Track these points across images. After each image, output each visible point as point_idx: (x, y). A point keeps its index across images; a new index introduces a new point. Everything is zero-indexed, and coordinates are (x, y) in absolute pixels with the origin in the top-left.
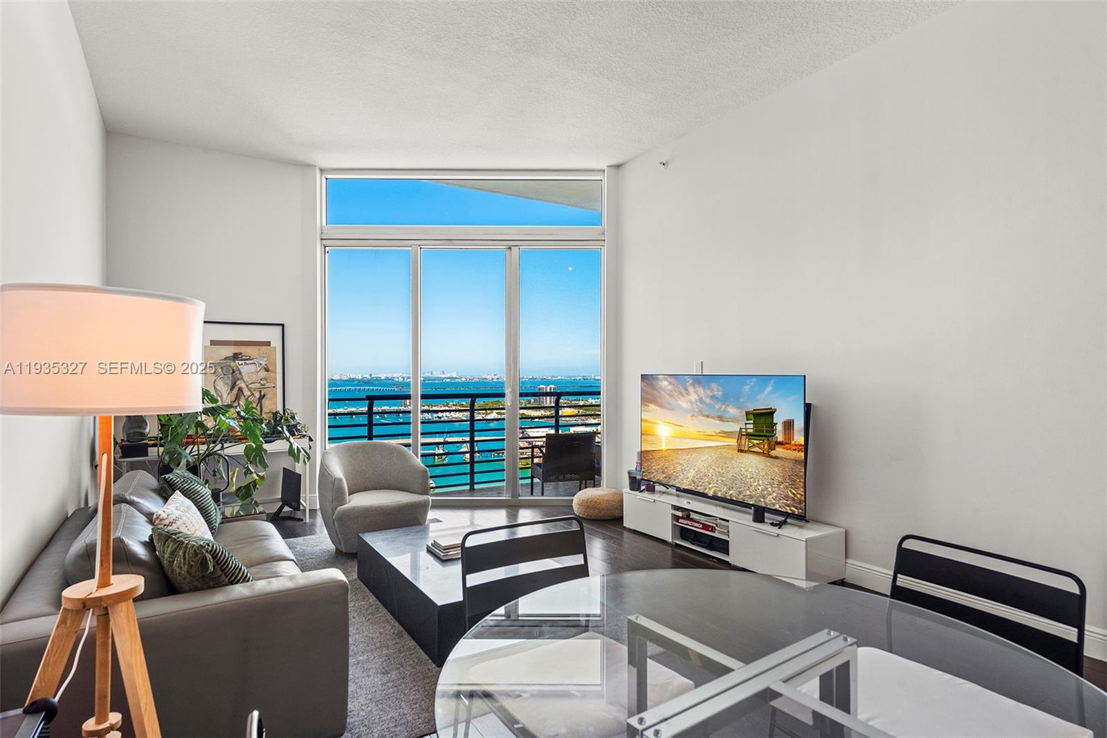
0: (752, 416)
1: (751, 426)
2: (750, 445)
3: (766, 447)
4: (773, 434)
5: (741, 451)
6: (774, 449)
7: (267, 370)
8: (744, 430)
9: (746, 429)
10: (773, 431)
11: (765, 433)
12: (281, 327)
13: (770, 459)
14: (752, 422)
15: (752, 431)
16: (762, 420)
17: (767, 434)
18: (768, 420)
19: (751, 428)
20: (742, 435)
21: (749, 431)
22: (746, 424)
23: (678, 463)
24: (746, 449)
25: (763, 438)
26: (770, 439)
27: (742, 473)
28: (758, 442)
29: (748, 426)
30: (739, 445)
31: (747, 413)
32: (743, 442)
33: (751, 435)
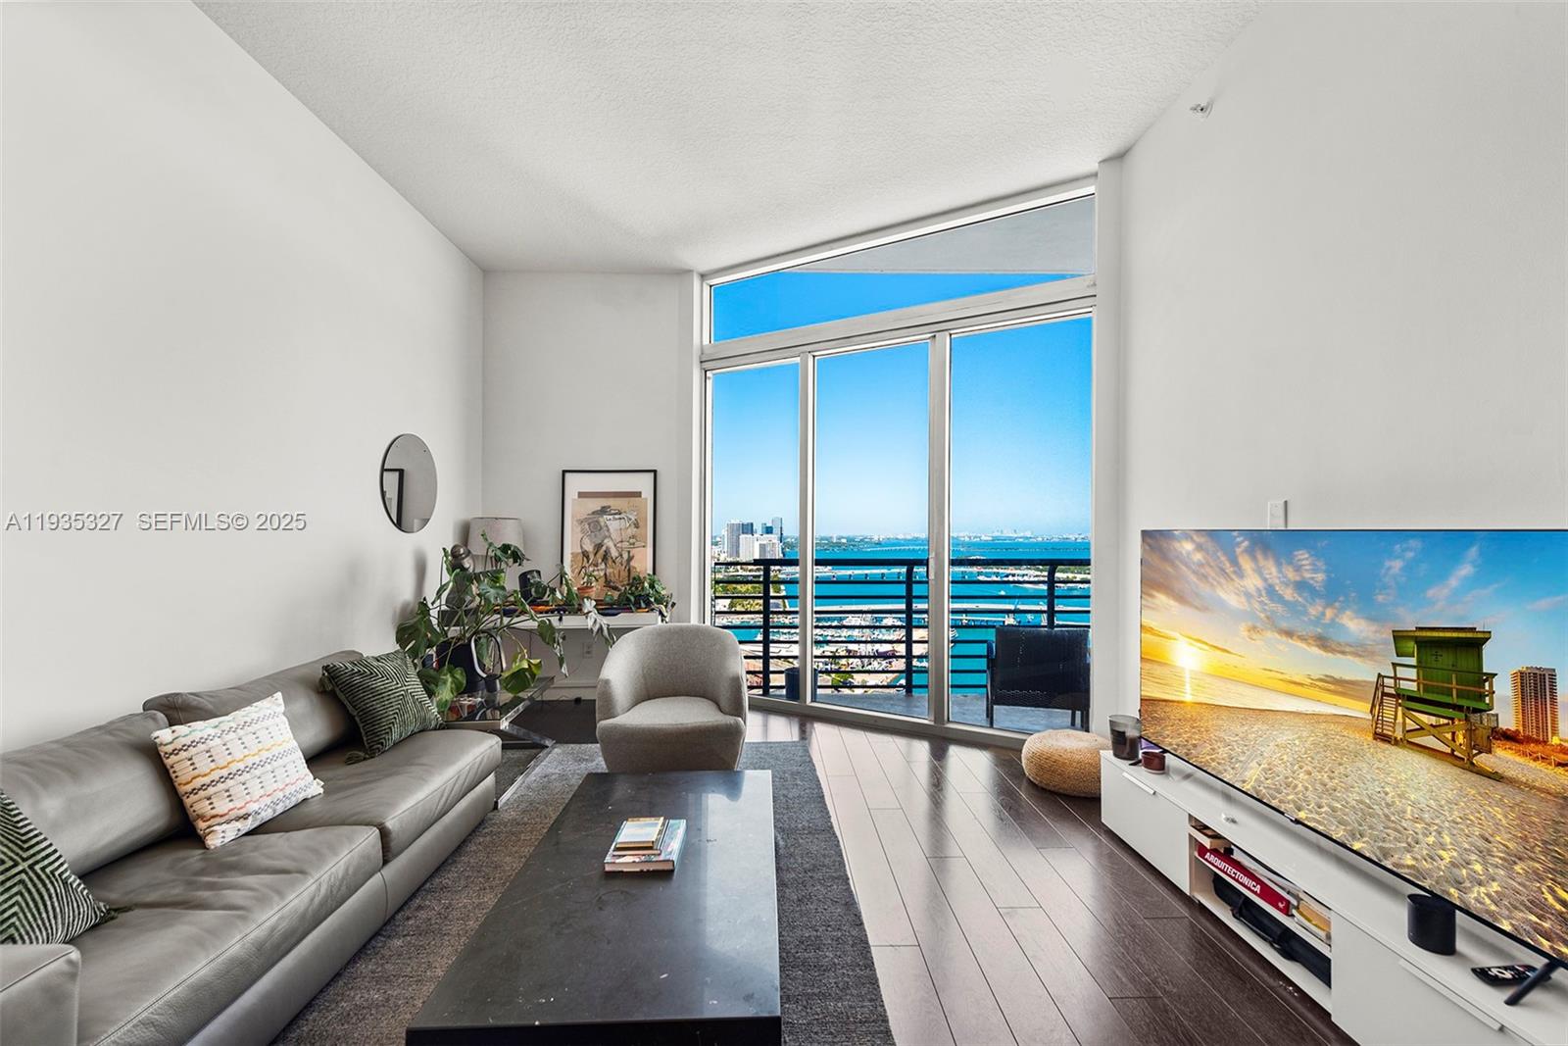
0: (1412, 646)
1: (1412, 674)
2: (1411, 725)
3: (1460, 739)
4: (1481, 706)
5: (1382, 737)
6: (1489, 751)
7: (637, 526)
8: (1389, 682)
9: (1395, 678)
10: (1481, 697)
11: (1454, 700)
12: (652, 474)
13: (1474, 778)
14: (1413, 661)
15: (1413, 686)
16: (1446, 659)
17: (1464, 703)
18: (1465, 661)
19: (1410, 679)
20: (1384, 694)
21: (1404, 685)
22: (1395, 665)
23: (1221, 740)
24: (1399, 735)
25: (1450, 712)
26: (1474, 718)
27: (1389, 799)
28: (1433, 720)
29: (1401, 672)
30: (1378, 720)
31: (1399, 637)
32: (1388, 713)
33: (1411, 699)
